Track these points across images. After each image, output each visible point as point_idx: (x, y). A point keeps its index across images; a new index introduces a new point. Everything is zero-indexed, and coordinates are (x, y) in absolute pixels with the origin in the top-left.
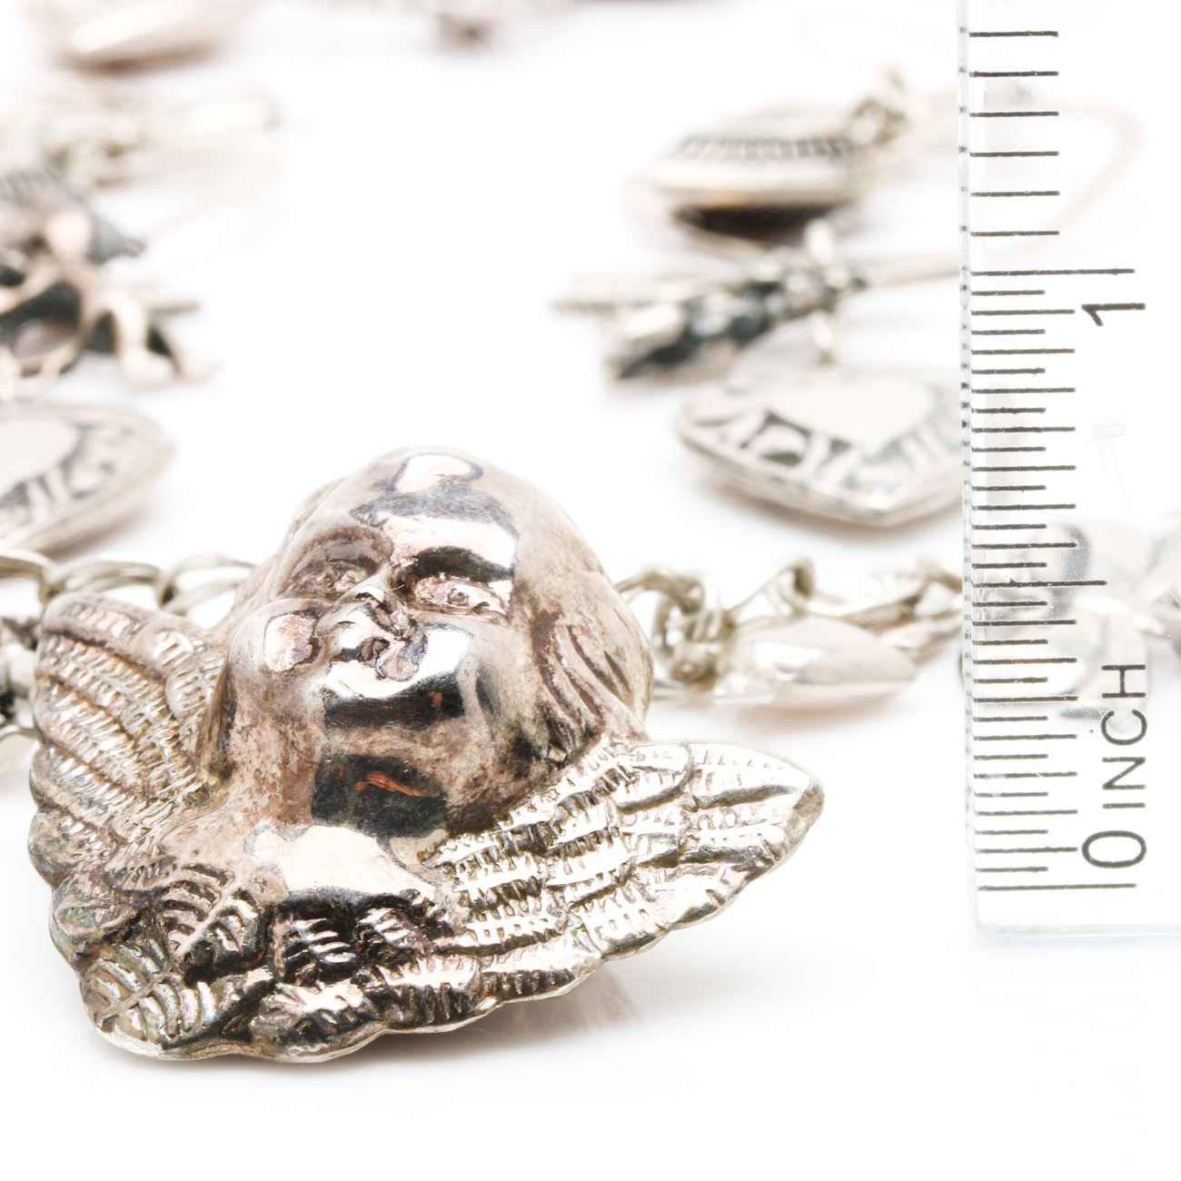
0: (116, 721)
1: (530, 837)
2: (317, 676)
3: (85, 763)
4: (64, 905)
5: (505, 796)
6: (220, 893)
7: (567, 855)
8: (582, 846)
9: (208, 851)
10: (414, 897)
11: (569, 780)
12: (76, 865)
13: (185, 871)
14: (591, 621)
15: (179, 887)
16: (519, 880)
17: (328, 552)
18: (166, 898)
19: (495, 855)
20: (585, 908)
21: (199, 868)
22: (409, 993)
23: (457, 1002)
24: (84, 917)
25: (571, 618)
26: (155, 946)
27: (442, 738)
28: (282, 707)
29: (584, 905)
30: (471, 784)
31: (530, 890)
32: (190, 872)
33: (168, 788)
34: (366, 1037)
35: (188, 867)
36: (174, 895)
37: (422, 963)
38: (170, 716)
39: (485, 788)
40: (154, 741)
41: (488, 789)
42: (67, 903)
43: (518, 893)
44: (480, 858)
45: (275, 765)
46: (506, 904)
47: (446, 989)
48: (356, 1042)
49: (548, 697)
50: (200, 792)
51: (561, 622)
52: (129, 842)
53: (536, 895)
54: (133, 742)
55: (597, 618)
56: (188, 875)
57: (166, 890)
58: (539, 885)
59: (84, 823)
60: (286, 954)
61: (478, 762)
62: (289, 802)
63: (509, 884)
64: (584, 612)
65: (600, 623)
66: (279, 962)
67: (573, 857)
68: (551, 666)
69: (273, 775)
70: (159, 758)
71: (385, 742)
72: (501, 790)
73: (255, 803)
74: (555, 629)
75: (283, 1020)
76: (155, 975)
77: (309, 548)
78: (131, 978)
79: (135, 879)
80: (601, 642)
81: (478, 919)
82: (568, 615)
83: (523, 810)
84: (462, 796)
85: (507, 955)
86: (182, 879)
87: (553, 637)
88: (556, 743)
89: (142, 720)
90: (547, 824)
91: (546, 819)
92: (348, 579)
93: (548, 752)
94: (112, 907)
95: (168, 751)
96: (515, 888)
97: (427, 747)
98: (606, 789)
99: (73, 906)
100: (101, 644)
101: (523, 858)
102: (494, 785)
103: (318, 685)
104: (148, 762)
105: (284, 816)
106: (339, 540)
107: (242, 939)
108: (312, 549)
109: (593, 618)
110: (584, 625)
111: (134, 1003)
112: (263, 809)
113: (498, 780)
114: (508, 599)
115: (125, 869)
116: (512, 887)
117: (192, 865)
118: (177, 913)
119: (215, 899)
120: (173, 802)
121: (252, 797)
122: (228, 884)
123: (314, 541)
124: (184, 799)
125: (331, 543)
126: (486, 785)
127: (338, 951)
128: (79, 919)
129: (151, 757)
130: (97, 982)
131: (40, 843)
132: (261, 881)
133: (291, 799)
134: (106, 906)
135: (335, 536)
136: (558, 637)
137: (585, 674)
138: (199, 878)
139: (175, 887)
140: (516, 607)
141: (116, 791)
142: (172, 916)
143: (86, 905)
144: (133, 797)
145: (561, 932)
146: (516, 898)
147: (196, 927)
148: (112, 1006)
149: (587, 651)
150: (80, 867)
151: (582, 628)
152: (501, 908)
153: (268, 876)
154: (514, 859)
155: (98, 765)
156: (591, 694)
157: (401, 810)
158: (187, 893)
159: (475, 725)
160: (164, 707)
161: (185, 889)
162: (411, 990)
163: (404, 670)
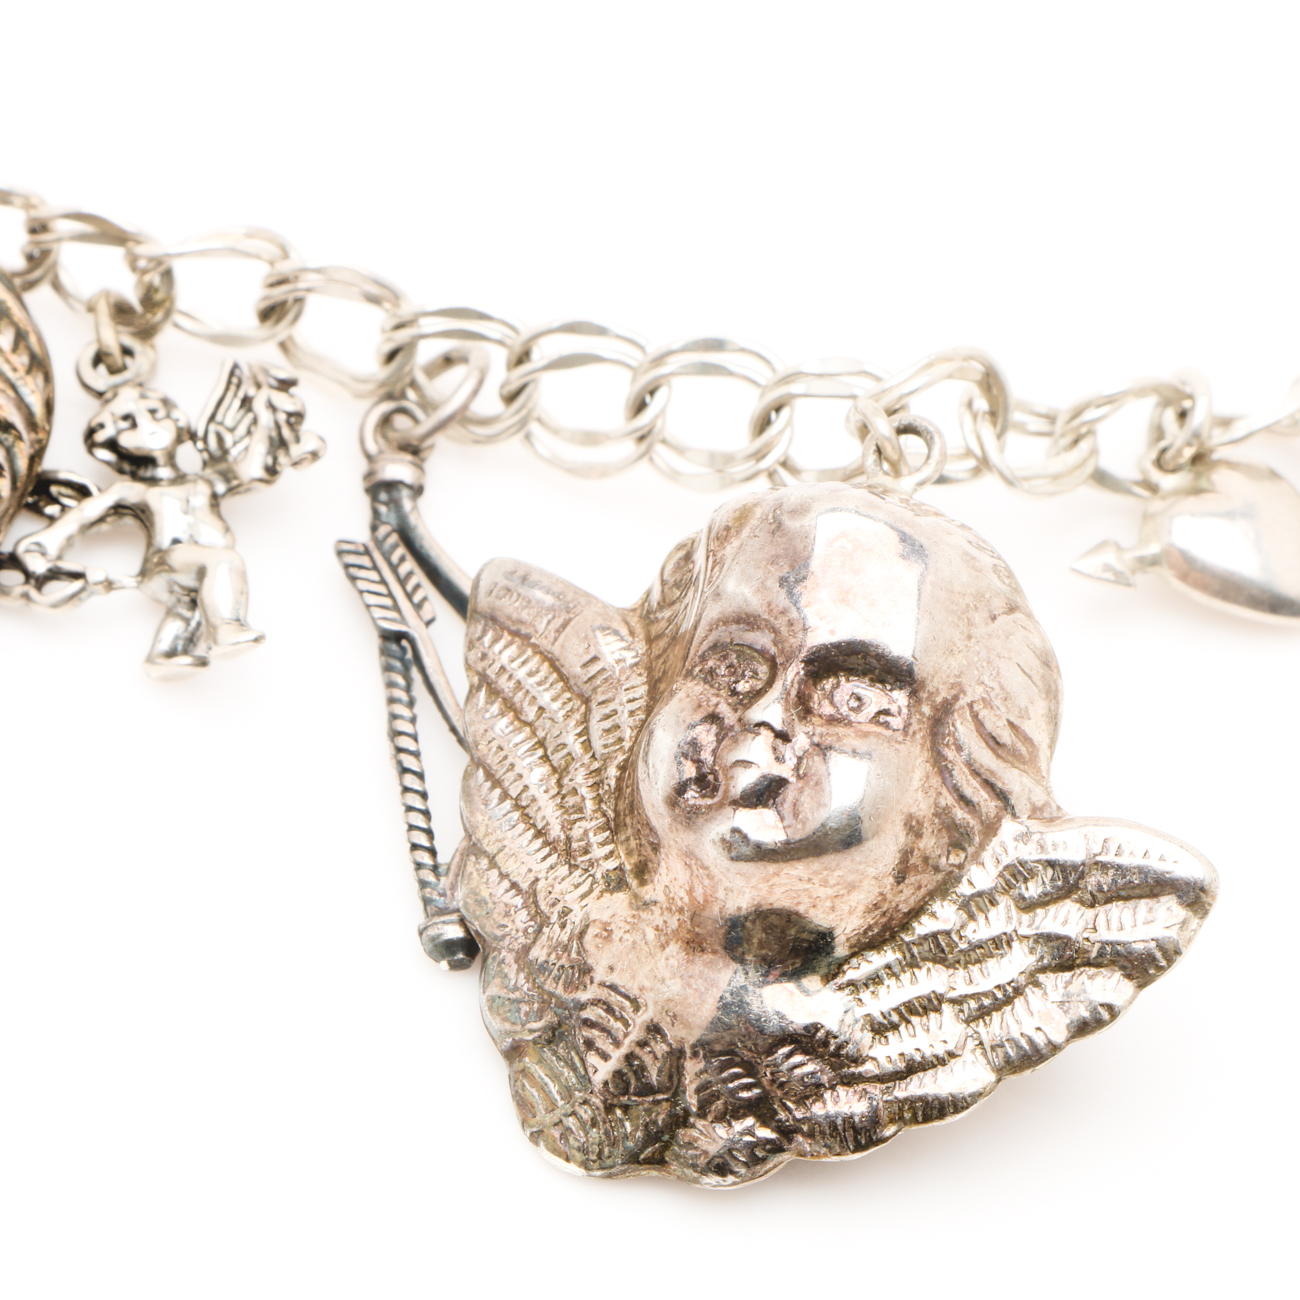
0: (541, 743)
1: (931, 949)
2: (716, 822)
3: (512, 798)
4: (489, 992)
5: (906, 910)
6: (633, 1020)
7: (967, 963)
8: (981, 954)
9: (622, 970)
10: (817, 1030)
11: (969, 881)
12: (504, 937)
13: (602, 988)
14: (992, 689)
15: (596, 1005)
16: (920, 997)
17: (733, 635)
18: (585, 1014)
19: (896, 969)
20: (984, 1021)
21: (613, 987)
22: (814, 1128)
23: (860, 1135)
24: (510, 1011)
25: (974, 692)
26: (576, 1060)
27: (839, 879)
28: (686, 843)
29: (983, 1018)
30: (871, 909)
31: (929, 1005)
32: (606, 990)
33: (588, 857)
34: (775, 1166)
35: (602, 984)
36: (590, 1013)
37: (827, 1095)
38: (591, 754)
39: (885, 909)
40: (576, 786)
41: (888, 909)
42: (493, 990)
43: (921, 1010)
44: (882, 973)
45: (682, 890)
46: (908, 1022)
47: (849, 1122)
48: (766, 1172)
49: (948, 799)
50: (617, 871)
51: (963, 701)
52: (552, 921)
53: (937, 1010)
54: (557, 776)
55: (999, 683)
56: (604, 994)
57: (582, 1006)
58: (940, 999)
59: (510, 881)
60: (698, 1091)
61: (877, 891)
62: (697, 929)
63: (909, 1002)
64: (986, 682)
65: (1002, 688)
66: (691, 1097)
67: (974, 965)
68: (950, 762)
69: (681, 899)
70: (580, 810)
71: (785, 885)
72: (901, 906)
73: (665, 922)
74: (956, 714)
75: (696, 1155)
76: (577, 1093)
77: (714, 626)
78: (554, 1088)
79: (557, 979)
80: (1003, 709)
81: (880, 1042)
82: (969, 691)
83: (924, 919)
84: (862, 921)
85: (908, 1079)
86: (598, 997)
87: (953, 725)
88: (957, 845)
89: (565, 751)
90: (948, 933)
91: (947, 927)
92: (751, 674)
93: (948, 858)
94: (536, 1005)
95: (590, 805)
96: (917, 1004)
97: (825, 887)
98: (1006, 887)
99: (499, 994)
100: (527, 637)
101: (924, 970)
102: (894, 904)
103: (718, 833)
104: (571, 811)
105: (693, 941)
106: (742, 626)
107: (656, 1071)
108: (717, 628)
109: (995, 685)
110: (985, 696)
111: (558, 1121)
112: (673, 931)
113: (897, 899)
114: (906, 704)
115: (547, 962)
116: (914, 1005)
117: (608, 984)
118: (596, 1032)
119: (629, 1025)
120: (593, 876)
121: (662, 914)
122: (641, 1012)
123: (719, 620)
124: (603, 877)
125: (734, 626)
126: (885, 907)
127: (748, 1087)
128: (505, 1012)
129: (573, 806)
130: (524, 1085)
131: (469, 900)
132: (671, 1014)
133: (698, 926)
134: (530, 1003)
135: (738, 621)
136: (958, 724)
137: (985, 757)
138: (615, 999)
139: (592, 1004)
140: (913, 710)
141: (539, 842)
142: (590, 1036)
143: (512, 996)
144: (556, 855)
145: (960, 1053)
146: (917, 1014)
147: (612, 1054)
148: (538, 1118)
149: (989, 726)
150: (507, 941)
151: (983, 699)
152: (902, 1028)
153: (678, 1010)
154: (916, 970)
155: (524, 804)
156: (993, 780)
157: (804, 940)
158: (604, 1014)
159: (872, 863)
160: (585, 738)
161: (602, 1008)
162: (817, 1126)
163: (800, 816)
